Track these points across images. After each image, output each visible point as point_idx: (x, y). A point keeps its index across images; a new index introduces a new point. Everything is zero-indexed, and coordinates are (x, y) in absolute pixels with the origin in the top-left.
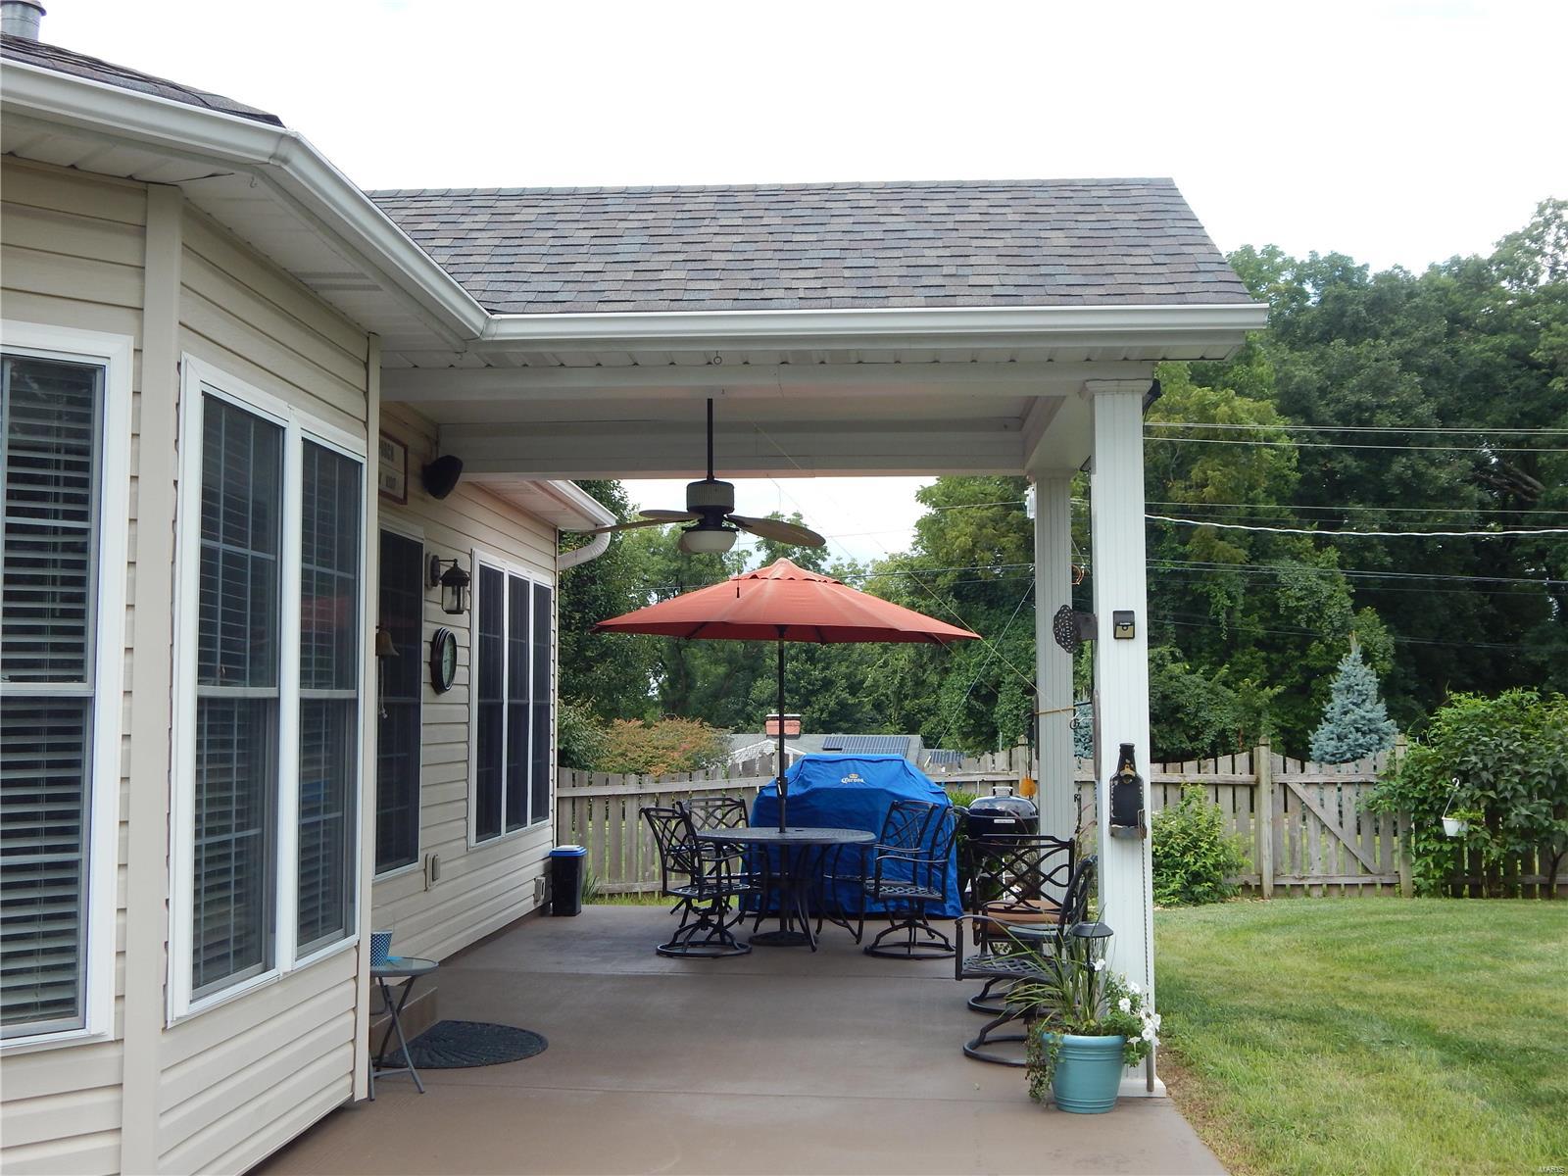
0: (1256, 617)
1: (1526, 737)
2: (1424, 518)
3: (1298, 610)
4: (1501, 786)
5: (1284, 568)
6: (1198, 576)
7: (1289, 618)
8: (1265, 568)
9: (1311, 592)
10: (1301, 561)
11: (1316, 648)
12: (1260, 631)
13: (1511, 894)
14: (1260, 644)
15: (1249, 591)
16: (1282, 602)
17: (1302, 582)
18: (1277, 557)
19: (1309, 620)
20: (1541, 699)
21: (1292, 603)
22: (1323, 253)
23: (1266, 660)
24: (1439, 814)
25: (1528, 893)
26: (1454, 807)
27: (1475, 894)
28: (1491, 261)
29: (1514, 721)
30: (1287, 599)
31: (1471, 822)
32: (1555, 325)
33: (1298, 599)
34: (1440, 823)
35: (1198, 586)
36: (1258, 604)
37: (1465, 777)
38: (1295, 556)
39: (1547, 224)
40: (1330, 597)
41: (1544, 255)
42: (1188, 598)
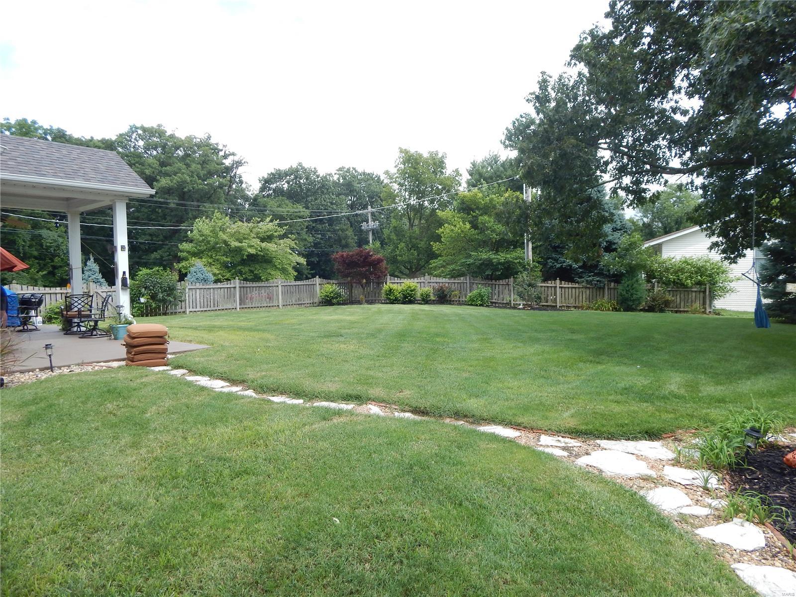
0: (34, 249)
1: (161, 279)
2: (94, 219)
3: (51, 247)
4: (155, 290)
5: (44, 232)
6: (10, 234)
7: (47, 249)
8: (37, 232)
9: (55, 241)
10: (51, 230)
11: (56, 259)
12: (36, 253)
13: (156, 315)
14: (36, 258)
15: (32, 239)
16: (44, 244)
17: (52, 238)
18: (42, 229)
19: (55, 250)
20: (164, 269)
21: (48, 244)
22: (55, 127)
23: (38, 263)
24: (139, 297)
25: (160, 315)
26: (143, 296)
27: (147, 316)
28: (115, 141)
29: (157, 275)
30: (46, 243)
31: (147, 299)
32: (136, 165)
33: (51, 243)
34: (139, 300)
35: (11, 237)
36: (35, 244)
37: (146, 288)
38: (49, 229)
39: (133, 132)
40: (62, 243)
41: (131, 141)
42: (6, 241)
